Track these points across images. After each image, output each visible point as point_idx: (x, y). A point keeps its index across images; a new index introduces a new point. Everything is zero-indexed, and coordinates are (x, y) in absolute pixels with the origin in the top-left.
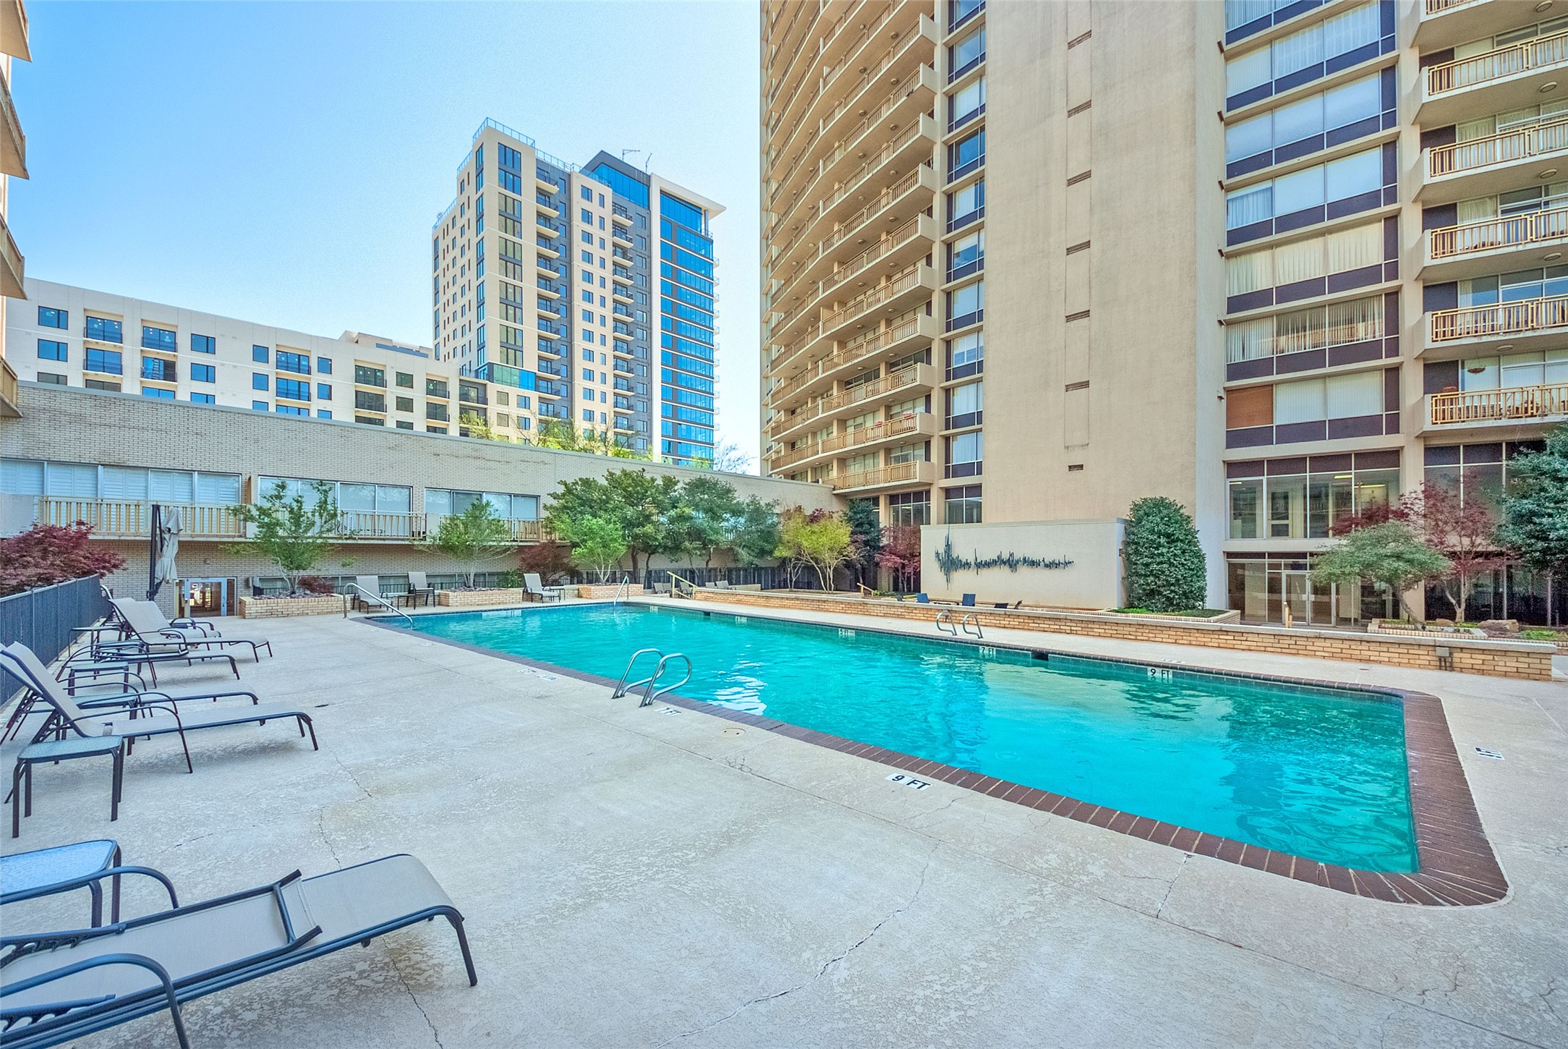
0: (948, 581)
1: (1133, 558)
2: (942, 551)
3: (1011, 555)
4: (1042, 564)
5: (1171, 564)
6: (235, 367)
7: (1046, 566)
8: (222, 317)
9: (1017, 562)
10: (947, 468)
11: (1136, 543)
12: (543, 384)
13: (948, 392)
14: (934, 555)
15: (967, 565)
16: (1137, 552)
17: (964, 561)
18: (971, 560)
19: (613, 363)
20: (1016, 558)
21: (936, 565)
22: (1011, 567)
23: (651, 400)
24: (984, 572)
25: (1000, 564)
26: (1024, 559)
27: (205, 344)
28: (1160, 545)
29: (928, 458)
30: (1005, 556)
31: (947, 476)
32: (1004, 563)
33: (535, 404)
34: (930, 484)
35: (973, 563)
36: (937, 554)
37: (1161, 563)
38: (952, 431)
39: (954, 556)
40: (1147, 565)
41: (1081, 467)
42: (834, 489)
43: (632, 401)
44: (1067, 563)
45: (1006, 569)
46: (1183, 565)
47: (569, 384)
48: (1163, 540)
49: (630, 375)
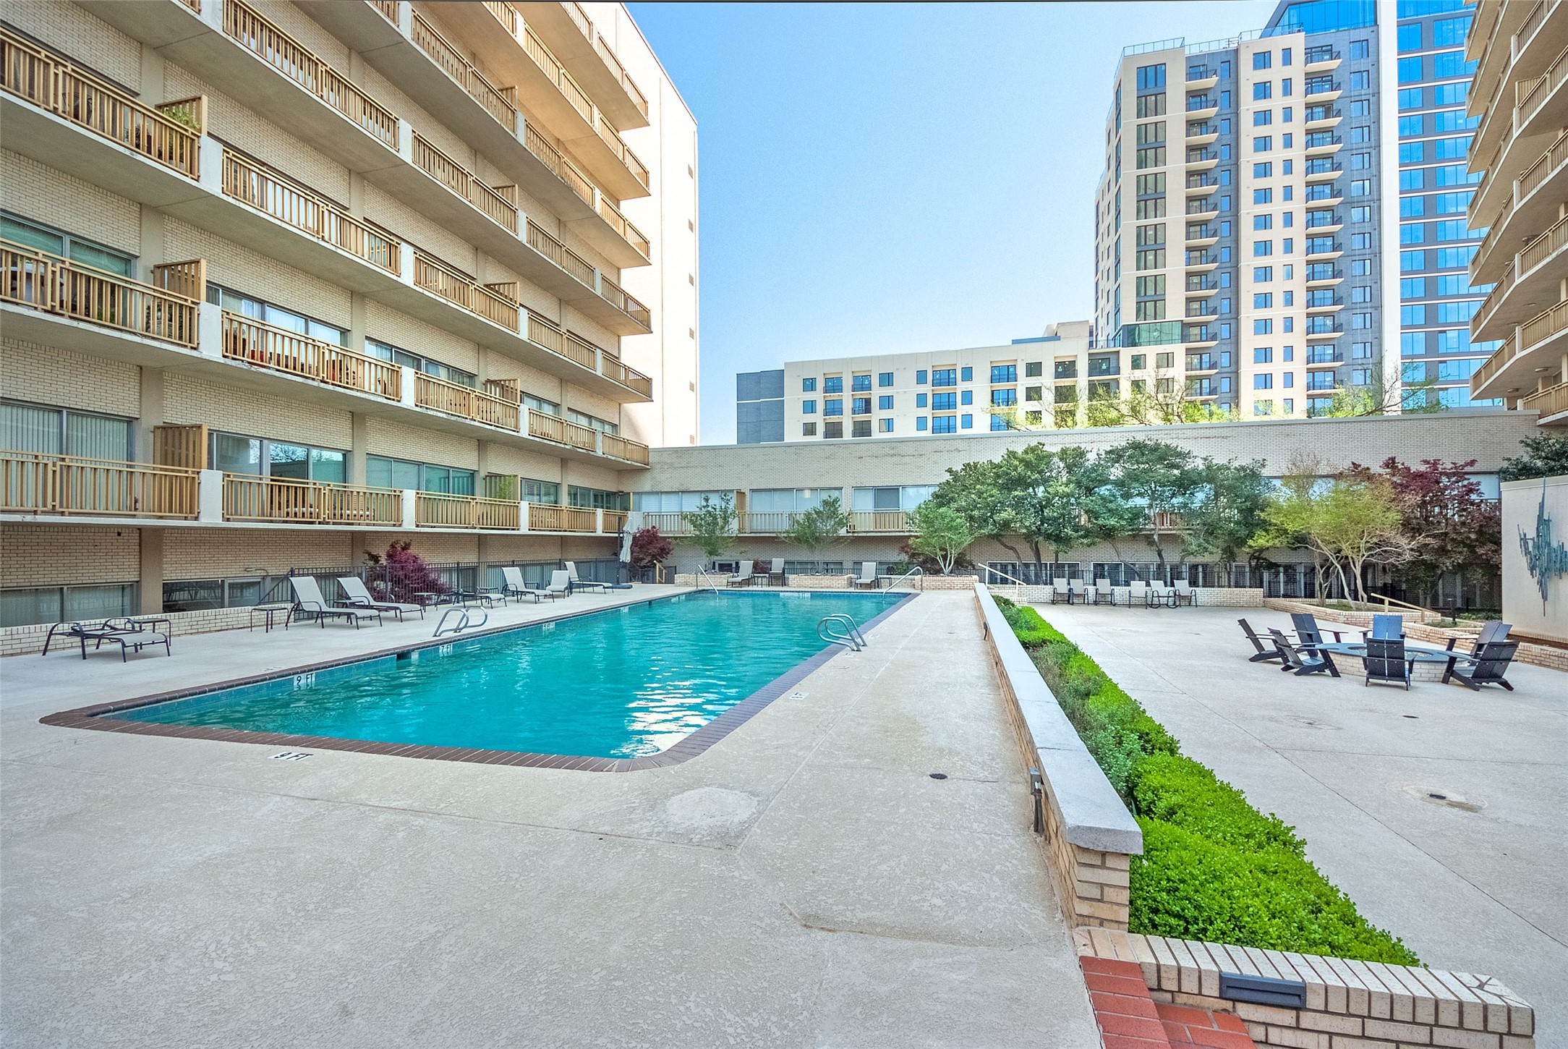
2: (1531, 533)
6: (905, 392)
8: (896, 355)
12: (1195, 331)
14: (1519, 542)
19: (1305, 273)
21: (1524, 562)
23: (1379, 308)
27: (887, 379)
33: (1180, 359)
42: (1540, 416)
43: (1342, 318)
47: (1233, 322)
49: (1337, 281)
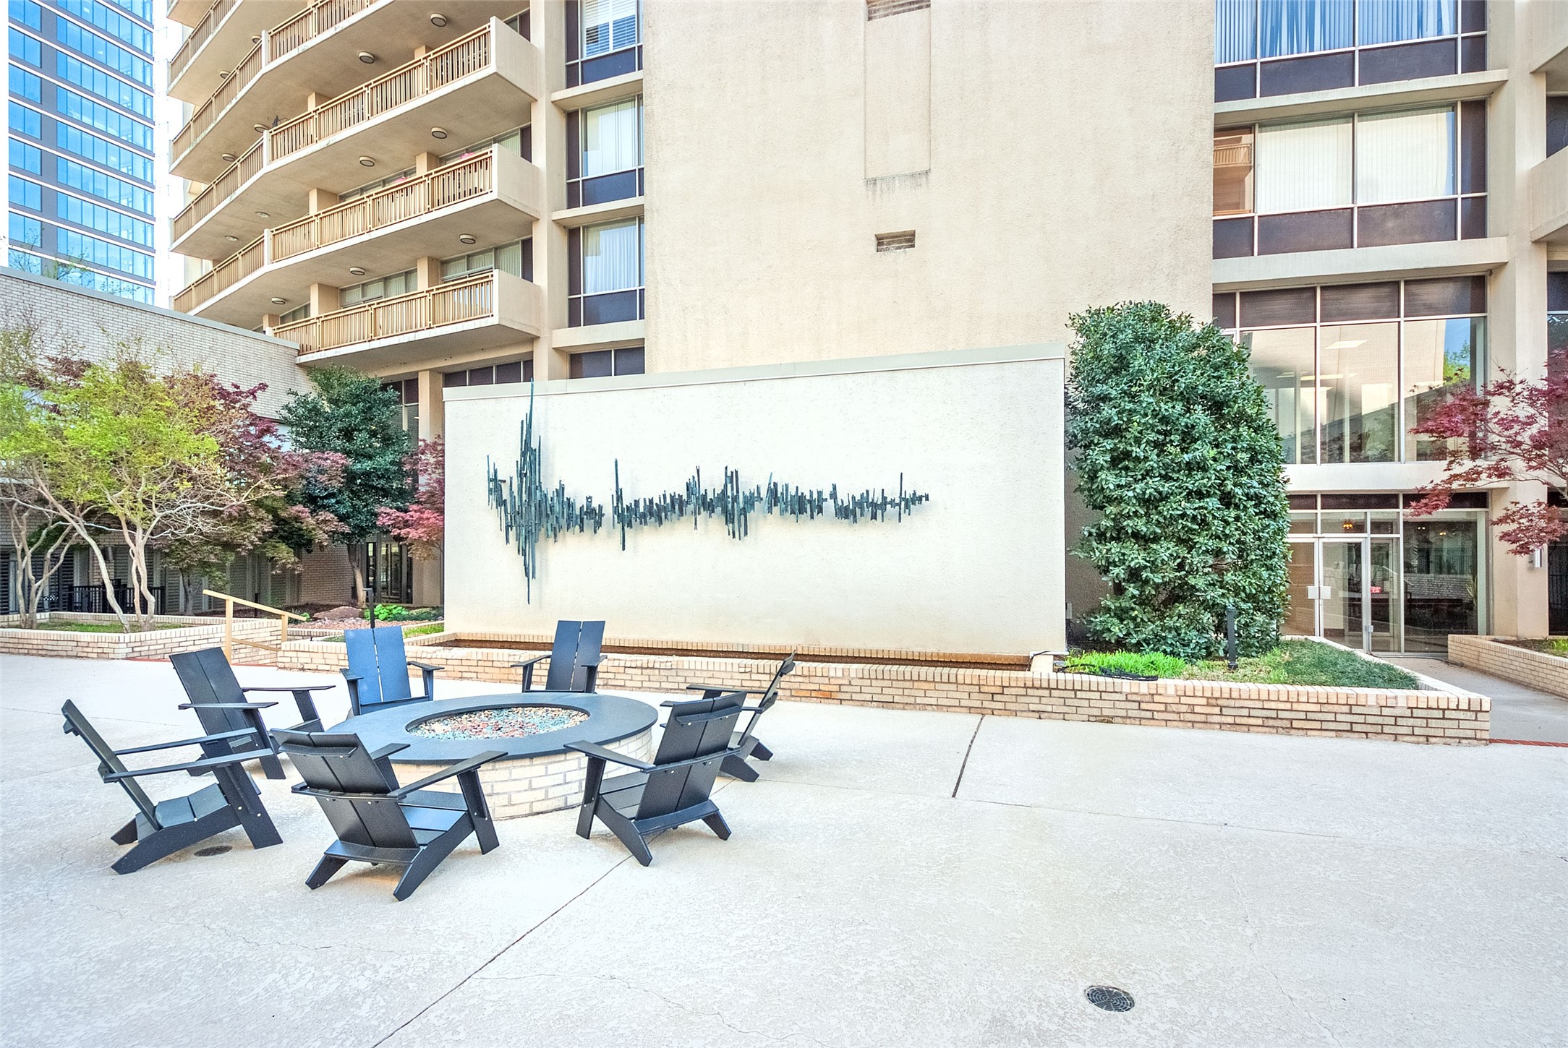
0: (529, 572)
1: (1109, 480)
2: (508, 471)
3: (732, 478)
4: (829, 506)
5: (1227, 499)
7: (845, 513)
9: (751, 501)
10: (573, 304)
11: (1116, 432)
13: (573, 118)
14: (484, 486)
15: (590, 517)
16: (1119, 460)
17: (580, 502)
18: (603, 499)
20: (747, 486)
21: (489, 521)
22: (729, 519)
24: (647, 539)
25: (696, 513)
26: (773, 492)
28: (1189, 437)
29: (527, 273)
30: (712, 484)
31: (573, 322)
32: (707, 505)
34: (533, 339)
35: (608, 511)
36: (495, 484)
37: (1200, 495)
38: (582, 210)
39: (550, 487)
40: (1149, 503)
41: (908, 239)
42: (300, 353)
44: (913, 501)
45: (714, 526)
46: (1258, 499)
48: (1201, 417)
